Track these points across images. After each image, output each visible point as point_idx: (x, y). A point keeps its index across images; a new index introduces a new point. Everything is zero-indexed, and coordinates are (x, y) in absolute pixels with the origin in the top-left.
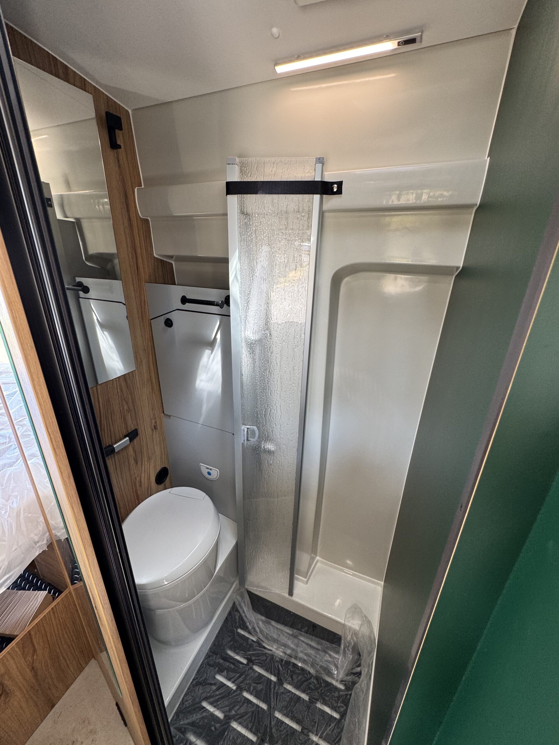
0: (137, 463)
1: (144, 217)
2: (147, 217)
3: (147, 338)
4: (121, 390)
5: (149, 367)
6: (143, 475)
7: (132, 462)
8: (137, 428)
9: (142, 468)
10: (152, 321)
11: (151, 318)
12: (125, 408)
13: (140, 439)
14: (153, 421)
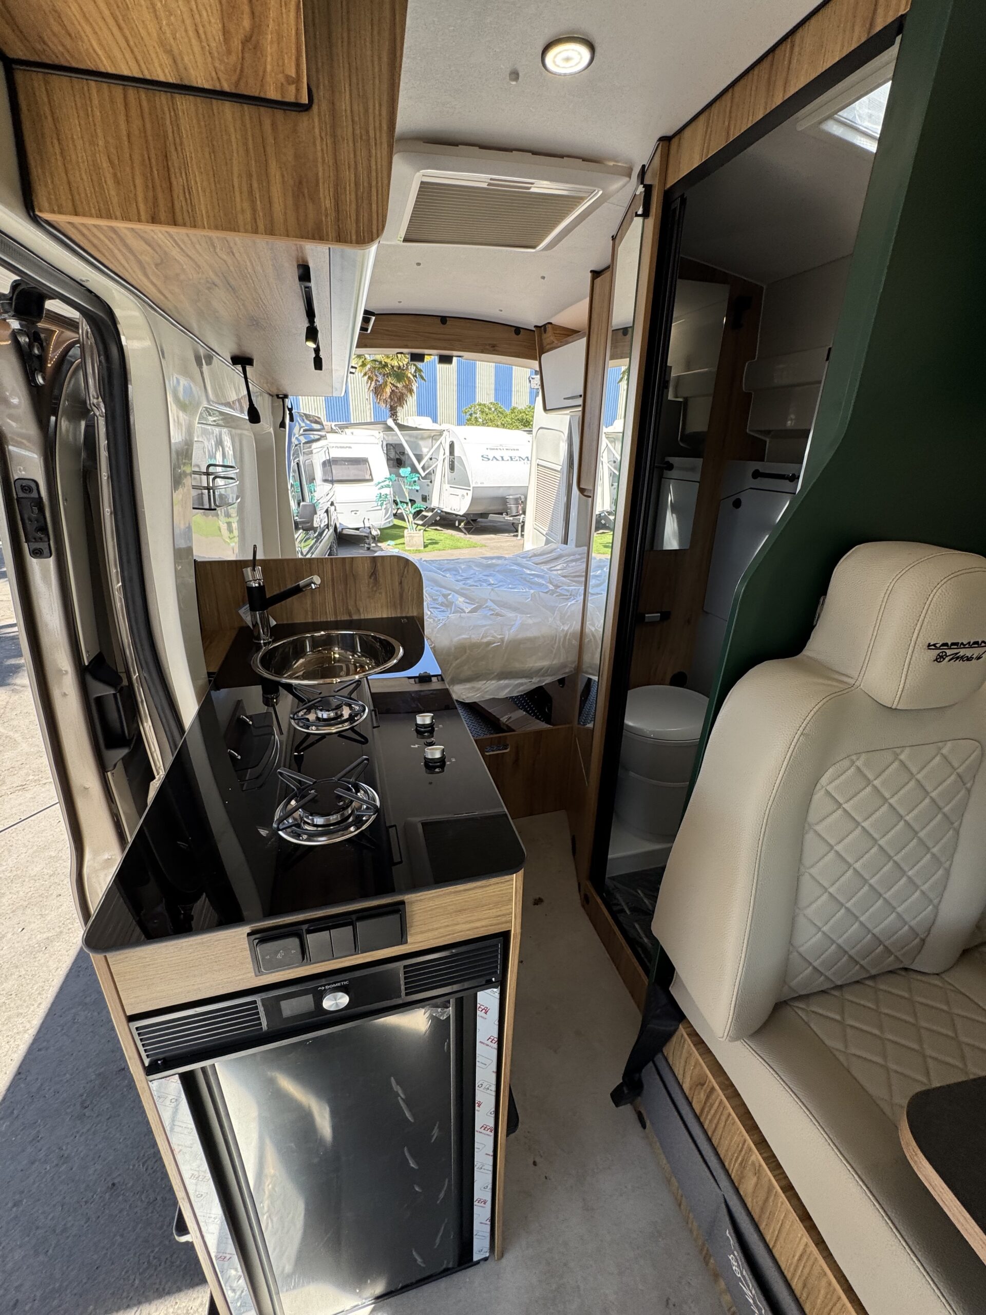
1: (747, 390)
2: (752, 390)
3: (711, 519)
4: (669, 564)
5: (703, 551)
6: (660, 665)
9: (661, 657)
10: (721, 501)
13: (670, 624)
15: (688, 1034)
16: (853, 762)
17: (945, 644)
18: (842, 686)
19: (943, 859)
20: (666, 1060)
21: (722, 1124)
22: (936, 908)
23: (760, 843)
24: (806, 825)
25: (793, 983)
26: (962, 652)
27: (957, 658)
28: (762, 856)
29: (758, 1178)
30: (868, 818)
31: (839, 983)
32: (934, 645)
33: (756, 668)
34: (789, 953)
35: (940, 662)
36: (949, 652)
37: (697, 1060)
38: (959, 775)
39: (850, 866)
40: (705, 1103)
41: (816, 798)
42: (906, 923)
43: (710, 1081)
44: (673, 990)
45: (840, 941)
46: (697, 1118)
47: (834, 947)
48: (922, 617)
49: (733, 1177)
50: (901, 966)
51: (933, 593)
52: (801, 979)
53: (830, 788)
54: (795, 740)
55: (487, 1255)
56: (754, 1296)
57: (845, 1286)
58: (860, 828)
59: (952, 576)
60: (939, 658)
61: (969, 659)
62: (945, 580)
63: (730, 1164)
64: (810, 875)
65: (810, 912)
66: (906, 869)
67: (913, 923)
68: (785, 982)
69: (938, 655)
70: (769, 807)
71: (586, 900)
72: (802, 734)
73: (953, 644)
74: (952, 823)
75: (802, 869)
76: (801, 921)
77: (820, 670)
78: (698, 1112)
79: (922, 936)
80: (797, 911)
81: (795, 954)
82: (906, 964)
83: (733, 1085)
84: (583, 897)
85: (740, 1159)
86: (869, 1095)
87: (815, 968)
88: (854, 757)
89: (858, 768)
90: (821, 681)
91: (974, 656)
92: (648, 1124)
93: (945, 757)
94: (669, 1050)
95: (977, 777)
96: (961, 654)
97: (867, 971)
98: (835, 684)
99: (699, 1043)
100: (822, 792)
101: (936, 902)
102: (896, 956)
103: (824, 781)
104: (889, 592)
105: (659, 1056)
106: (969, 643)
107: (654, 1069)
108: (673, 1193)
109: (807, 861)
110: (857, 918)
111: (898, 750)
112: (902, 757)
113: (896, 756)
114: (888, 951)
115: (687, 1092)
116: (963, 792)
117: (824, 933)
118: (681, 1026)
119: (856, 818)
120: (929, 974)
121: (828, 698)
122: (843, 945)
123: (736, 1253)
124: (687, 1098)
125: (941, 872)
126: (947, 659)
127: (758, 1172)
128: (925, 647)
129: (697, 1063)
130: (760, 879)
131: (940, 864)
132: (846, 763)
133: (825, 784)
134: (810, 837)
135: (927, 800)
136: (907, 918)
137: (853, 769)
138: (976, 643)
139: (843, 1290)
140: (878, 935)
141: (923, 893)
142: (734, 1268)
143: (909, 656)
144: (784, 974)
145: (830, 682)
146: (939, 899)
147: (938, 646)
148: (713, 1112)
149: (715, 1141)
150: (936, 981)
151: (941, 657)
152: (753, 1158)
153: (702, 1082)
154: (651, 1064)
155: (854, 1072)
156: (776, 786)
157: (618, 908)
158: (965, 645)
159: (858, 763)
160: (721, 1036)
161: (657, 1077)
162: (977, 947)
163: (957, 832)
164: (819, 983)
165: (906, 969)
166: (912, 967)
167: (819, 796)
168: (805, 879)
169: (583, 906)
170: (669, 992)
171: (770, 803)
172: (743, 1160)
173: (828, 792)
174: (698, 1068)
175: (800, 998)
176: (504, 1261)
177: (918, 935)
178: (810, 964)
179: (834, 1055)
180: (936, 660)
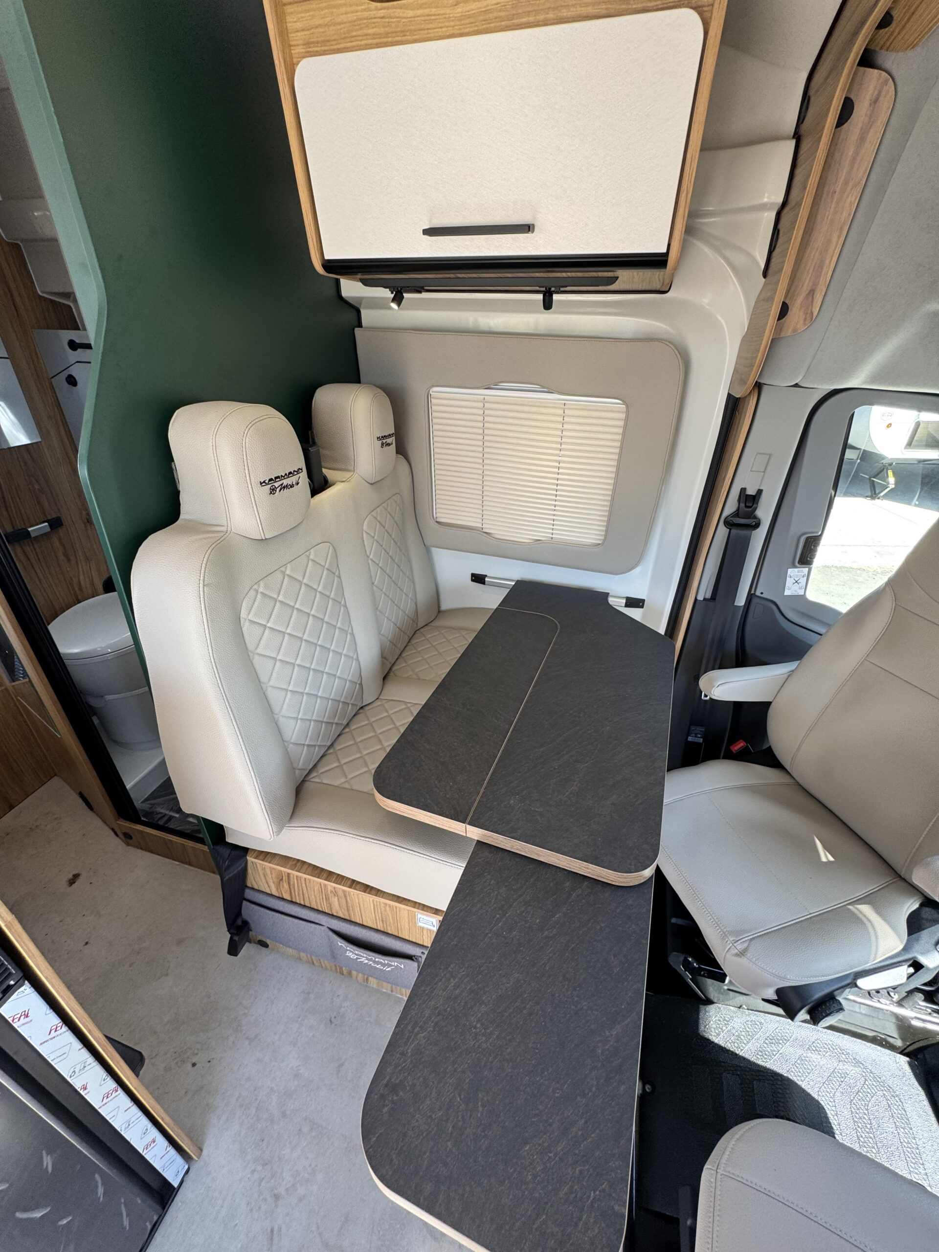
0: (69, 560)
1: (10, 239)
2: (17, 240)
3: (50, 402)
4: (26, 464)
5: (62, 441)
6: (82, 577)
7: (62, 557)
8: (59, 515)
9: (78, 569)
10: (52, 380)
11: (51, 376)
12: (37, 486)
13: (67, 529)
14: (84, 513)
15: (255, 858)
16: (257, 591)
17: (271, 480)
18: (219, 535)
19: (346, 629)
20: (253, 889)
21: (305, 891)
22: (357, 660)
23: (220, 686)
24: (250, 654)
25: (301, 765)
26: (285, 482)
27: (284, 487)
28: (227, 694)
29: (337, 896)
30: (288, 625)
31: (329, 744)
32: (264, 482)
33: (143, 545)
34: (286, 749)
35: (274, 494)
36: (276, 485)
37: (270, 867)
38: (328, 569)
39: (294, 664)
40: (290, 888)
41: (245, 629)
42: (346, 680)
43: (284, 872)
44: (230, 839)
45: (314, 718)
46: (292, 902)
47: (312, 723)
48: (245, 463)
49: (327, 911)
50: (358, 708)
51: (244, 441)
52: (303, 761)
53: (251, 617)
54: (202, 593)
55: (187, 1167)
56: (366, 957)
57: (395, 899)
58: (286, 635)
59: (251, 425)
60: (273, 491)
61: (292, 486)
62: (247, 429)
63: (322, 907)
64: (271, 686)
65: (284, 712)
66: (329, 646)
67: (349, 678)
68: (294, 768)
69: (271, 489)
70: (211, 655)
71: (127, 837)
72: (204, 585)
73: (276, 478)
74: (340, 603)
75: (264, 686)
76: (282, 721)
77: (198, 527)
78: (289, 899)
79: (359, 682)
80: (276, 716)
81: (291, 746)
82: (360, 705)
83: (298, 860)
84: (122, 836)
85: (324, 897)
86: (366, 793)
87: (308, 746)
88: (256, 587)
89: (262, 593)
90: (202, 536)
91: (294, 483)
92: (268, 942)
93: (313, 560)
94: (251, 881)
95: (339, 566)
96: (285, 484)
97: (342, 724)
98: (213, 535)
99: (265, 855)
100: (247, 623)
101: (355, 657)
102: (352, 704)
103: (243, 614)
104: (214, 447)
105: (247, 891)
106: (286, 474)
107: (248, 904)
108: (307, 962)
109: (264, 678)
110: (316, 696)
111: (283, 569)
112: (288, 572)
113: (283, 573)
114: (346, 704)
115: (277, 895)
116: (336, 579)
117: (301, 719)
118: (248, 858)
119: (280, 629)
120: (372, 702)
121: (211, 549)
122: (317, 719)
123: (348, 948)
124: (278, 898)
125: (349, 637)
126: (278, 490)
127: (335, 893)
128: (259, 485)
129: (271, 869)
130: (235, 712)
131: (346, 632)
132: (252, 593)
133: (246, 617)
134: (257, 661)
135: (318, 595)
136: (345, 677)
137: (259, 596)
138: (290, 473)
139: (396, 902)
140: (334, 698)
141: (345, 655)
142: (352, 957)
143: (252, 496)
144: (290, 764)
145: (209, 535)
146: (356, 654)
147: (267, 482)
148: (296, 888)
149: (307, 904)
150: (378, 703)
151: (273, 490)
152: (329, 888)
153: (281, 878)
154: (244, 903)
155: (355, 787)
156: (207, 635)
157: (166, 818)
158: (284, 477)
159: (261, 590)
160: (270, 837)
161: (253, 906)
162: (390, 669)
163: (345, 606)
164: (317, 753)
165: (362, 708)
166: (364, 704)
167: (246, 627)
168: (270, 692)
169: (128, 844)
170: (228, 843)
171: (211, 652)
172: (326, 896)
173: (251, 621)
174: (273, 871)
175: (311, 771)
176: (205, 1152)
177: (356, 683)
178: (304, 745)
179: (343, 788)
180: (271, 493)
